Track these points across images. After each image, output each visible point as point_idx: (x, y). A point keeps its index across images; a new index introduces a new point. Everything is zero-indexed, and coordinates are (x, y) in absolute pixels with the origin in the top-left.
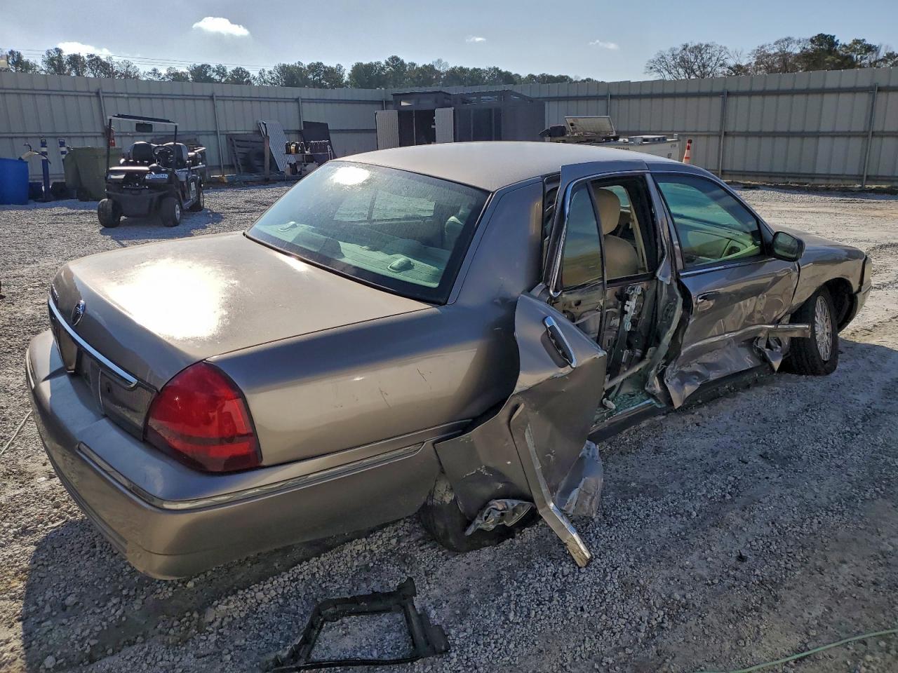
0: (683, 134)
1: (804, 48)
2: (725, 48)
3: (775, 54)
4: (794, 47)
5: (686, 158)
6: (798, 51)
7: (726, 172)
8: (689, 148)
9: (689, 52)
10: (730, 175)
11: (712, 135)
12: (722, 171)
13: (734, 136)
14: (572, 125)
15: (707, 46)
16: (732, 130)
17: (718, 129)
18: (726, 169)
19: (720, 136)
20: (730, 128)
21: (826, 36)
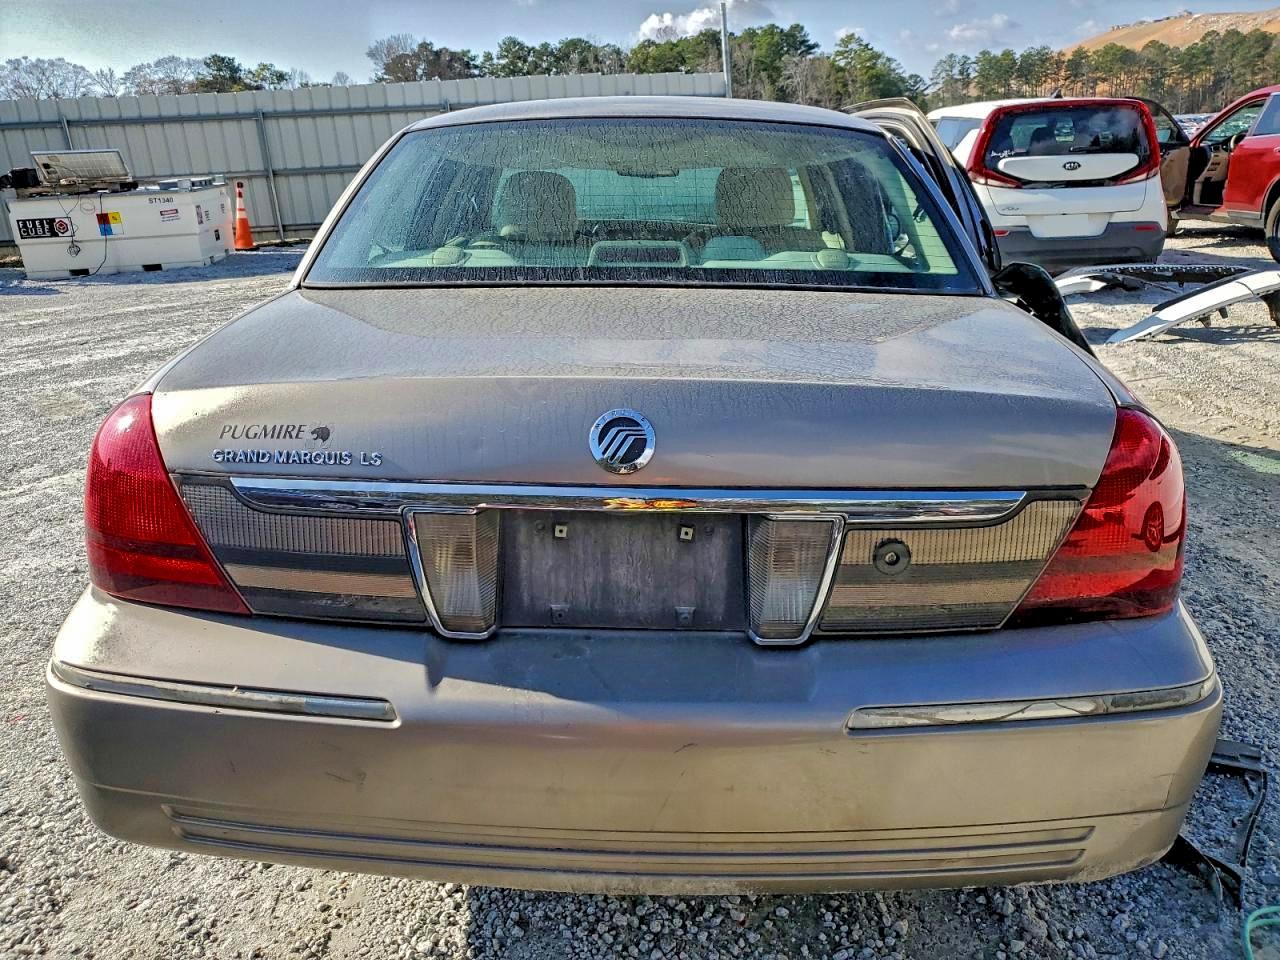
0: (229, 177)
1: (199, 73)
2: (83, 68)
3: (161, 80)
4: (184, 71)
5: (241, 210)
6: (191, 78)
7: (289, 228)
8: (240, 195)
9: (26, 72)
10: (295, 230)
11: (256, 176)
12: (284, 226)
13: (287, 176)
14: (46, 166)
15: (52, 63)
16: (282, 167)
17: (261, 168)
18: (286, 223)
19: (267, 177)
20: (278, 165)
21: (223, 59)
